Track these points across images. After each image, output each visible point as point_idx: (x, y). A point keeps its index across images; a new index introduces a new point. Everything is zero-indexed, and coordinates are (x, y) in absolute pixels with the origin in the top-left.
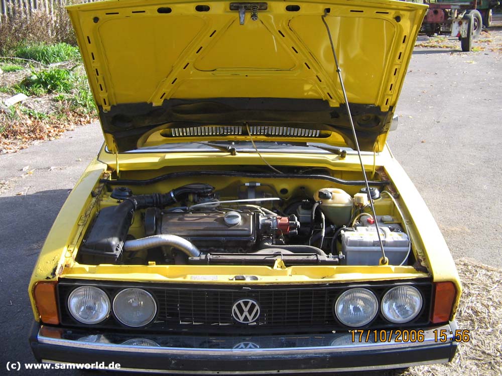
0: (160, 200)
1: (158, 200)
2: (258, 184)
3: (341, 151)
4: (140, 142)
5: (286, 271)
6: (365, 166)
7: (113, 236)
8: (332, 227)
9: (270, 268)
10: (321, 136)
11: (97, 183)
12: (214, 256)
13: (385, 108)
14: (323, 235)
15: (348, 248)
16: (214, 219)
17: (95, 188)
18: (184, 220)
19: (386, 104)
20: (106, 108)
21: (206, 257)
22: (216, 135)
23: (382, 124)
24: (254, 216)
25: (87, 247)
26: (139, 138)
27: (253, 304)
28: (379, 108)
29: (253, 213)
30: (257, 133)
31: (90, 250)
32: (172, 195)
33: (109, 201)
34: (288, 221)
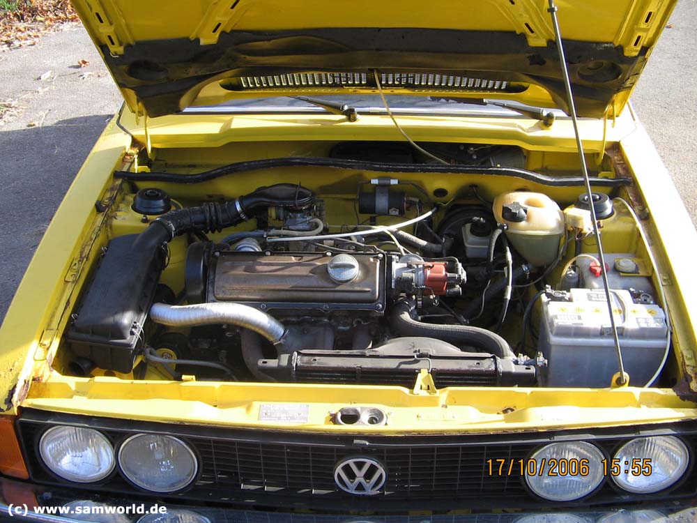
0: (216, 216)
1: (214, 218)
2: (394, 182)
3: (545, 114)
4: (184, 100)
5: (438, 397)
6: (583, 141)
7: (124, 309)
8: (525, 268)
9: (406, 390)
10: (509, 89)
11: (110, 178)
12: (306, 358)
13: (632, 51)
14: (508, 296)
15: (554, 340)
16: (309, 268)
17: (106, 190)
18: (255, 271)
19: (636, 44)
20: (115, 50)
21: (290, 360)
22: (321, 85)
23: (624, 77)
24: (382, 260)
25: (78, 330)
26: (181, 95)
27: (372, 466)
28: (620, 49)
29: (381, 256)
30: (394, 81)
31: (84, 336)
32: (239, 208)
33: (128, 220)
34: (444, 273)
